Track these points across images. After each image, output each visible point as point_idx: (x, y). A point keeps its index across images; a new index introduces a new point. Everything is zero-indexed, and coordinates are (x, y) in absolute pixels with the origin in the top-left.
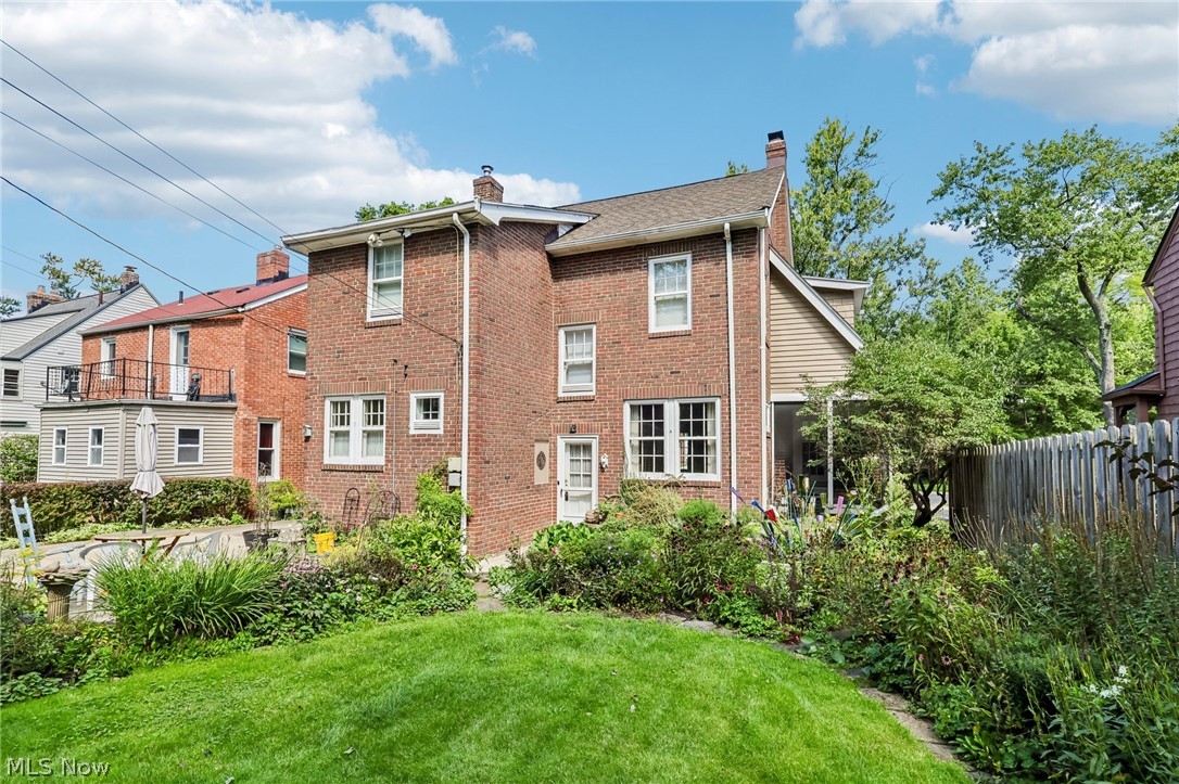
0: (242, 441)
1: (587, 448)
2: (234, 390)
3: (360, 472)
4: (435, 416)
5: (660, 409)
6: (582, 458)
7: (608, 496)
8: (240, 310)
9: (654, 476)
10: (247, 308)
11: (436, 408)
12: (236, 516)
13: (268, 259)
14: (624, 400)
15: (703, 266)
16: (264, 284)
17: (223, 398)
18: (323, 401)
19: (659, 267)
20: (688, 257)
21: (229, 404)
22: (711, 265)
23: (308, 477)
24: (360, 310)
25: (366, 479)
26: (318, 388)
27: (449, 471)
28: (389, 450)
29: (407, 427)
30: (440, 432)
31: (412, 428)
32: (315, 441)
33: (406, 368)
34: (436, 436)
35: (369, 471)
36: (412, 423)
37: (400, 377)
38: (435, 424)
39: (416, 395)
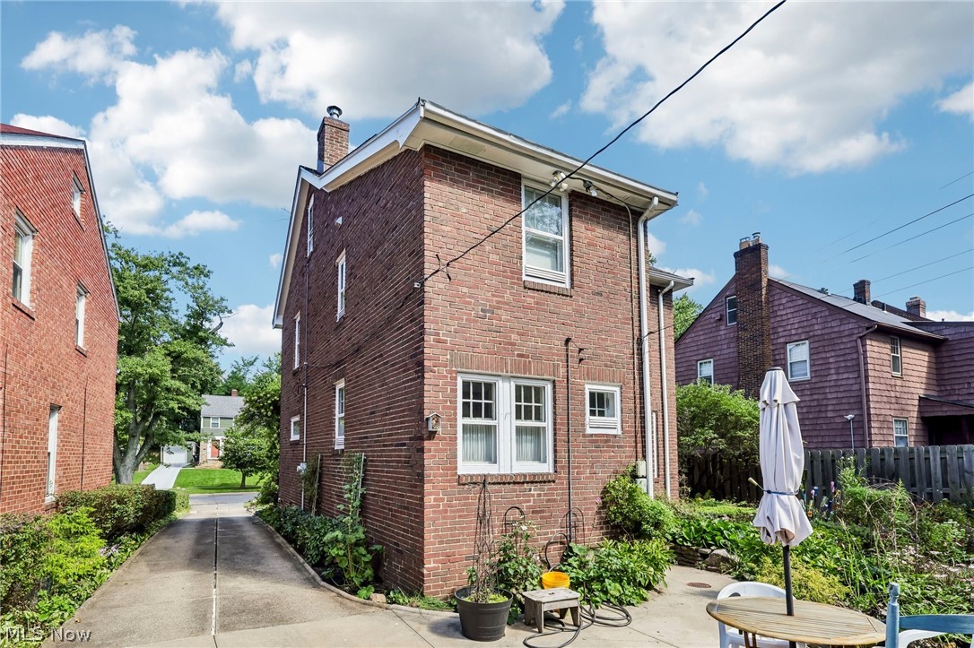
18: (456, 379)
23: (432, 497)
24: (515, 261)
25: (532, 492)
26: (448, 357)
27: (638, 477)
28: (563, 454)
29: (583, 425)
30: (618, 432)
31: (588, 426)
32: (444, 439)
33: (579, 352)
34: (615, 436)
35: (537, 482)
36: (587, 420)
37: (573, 362)
38: (613, 423)
39: (590, 386)
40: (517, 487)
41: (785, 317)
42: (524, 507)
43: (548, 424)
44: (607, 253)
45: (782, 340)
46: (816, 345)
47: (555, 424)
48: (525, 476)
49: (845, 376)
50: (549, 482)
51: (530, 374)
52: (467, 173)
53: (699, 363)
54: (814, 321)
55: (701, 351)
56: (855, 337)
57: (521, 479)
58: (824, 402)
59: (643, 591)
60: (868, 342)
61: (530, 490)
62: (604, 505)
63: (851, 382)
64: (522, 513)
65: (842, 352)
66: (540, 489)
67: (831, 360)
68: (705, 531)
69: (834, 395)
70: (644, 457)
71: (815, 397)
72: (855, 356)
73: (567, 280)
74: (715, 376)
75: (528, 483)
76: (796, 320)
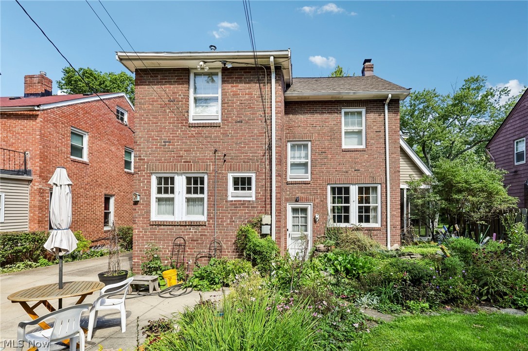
0: (37, 204)
1: (304, 210)
2: (29, 167)
3: (186, 226)
4: (250, 189)
5: (347, 190)
6: (300, 216)
7: (319, 236)
8: (36, 108)
9: (343, 225)
10: (42, 108)
11: (250, 183)
12: (42, 260)
13: (36, 80)
14: (328, 184)
15: (372, 116)
16: (32, 97)
17: (18, 173)
18: (150, 176)
19: (346, 113)
20: (363, 110)
21: (25, 177)
22: (376, 115)
23: (137, 230)
24: (184, 114)
25: (191, 230)
26: (146, 166)
27: (262, 224)
28: (212, 211)
29: (227, 196)
30: (253, 199)
31: (230, 196)
32: (143, 204)
33: (224, 156)
34: (251, 201)
35: (194, 226)
36: (230, 192)
37: (220, 162)
38: (250, 194)
39: (232, 174)
40: (182, 227)
42: (186, 238)
43: (205, 196)
44: (247, 97)
47: (208, 196)
48: (186, 222)
50: (203, 225)
52: (157, 76)
53: (515, 142)
55: (517, 133)
61: (190, 229)
64: (185, 241)
66: (196, 229)
73: (220, 118)
74: (526, 150)
75: (188, 226)
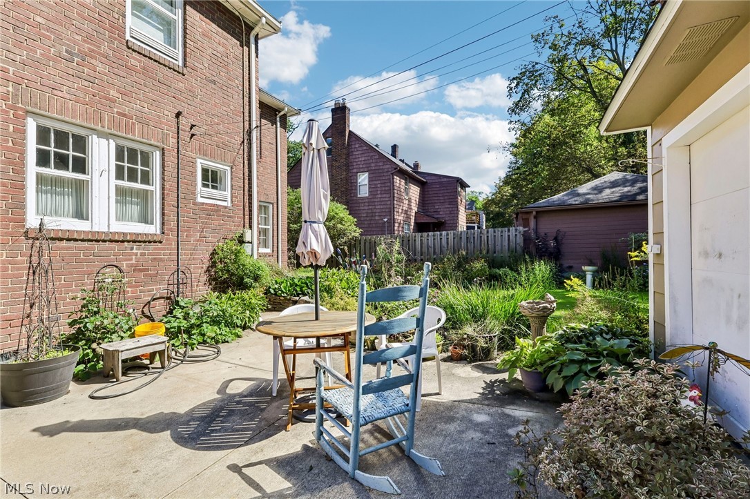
3: (123, 241)
4: (223, 189)
18: (23, 118)
22: (269, 124)
24: (117, 16)
25: (135, 251)
26: (10, 89)
27: (244, 242)
28: (171, 217)
29: (194, 194)
30: (229, 204)
31: (199, 196)
33: (191, 128)
34: (226, 207)
35: (140, 242)
36: (199, 190)
37: (185, 136)
38: (224, 196)
39: (202, 161)
40: (114, 245)
41: (357, 156)
42: (124, 265)
43: (156, 188)
44: (221, 49)
45: (355, 171)
46: (372, 176)
47: (163, 189)
48: (125, 235)
49: (385, 196)
50: (155, 242)
51: (134, 135)
54: (371, 161)
56: (389, 173)
57: (119, 237)
58: (375, 211)
59: (239, 331)
60: (395, 177)
61: (132, 249)
62: (214, 265)
63: (387, 199)
64: (121, 271)
65: (383, 181)
66: (144, 249)
67: (379, 186)
68: (296, 285)
69: (379, 207)
70: (251, 227)
71: (370, 207)
72: (389, 184)
73: (180, 58)
75: (129, 241)
76: (363, 159)
